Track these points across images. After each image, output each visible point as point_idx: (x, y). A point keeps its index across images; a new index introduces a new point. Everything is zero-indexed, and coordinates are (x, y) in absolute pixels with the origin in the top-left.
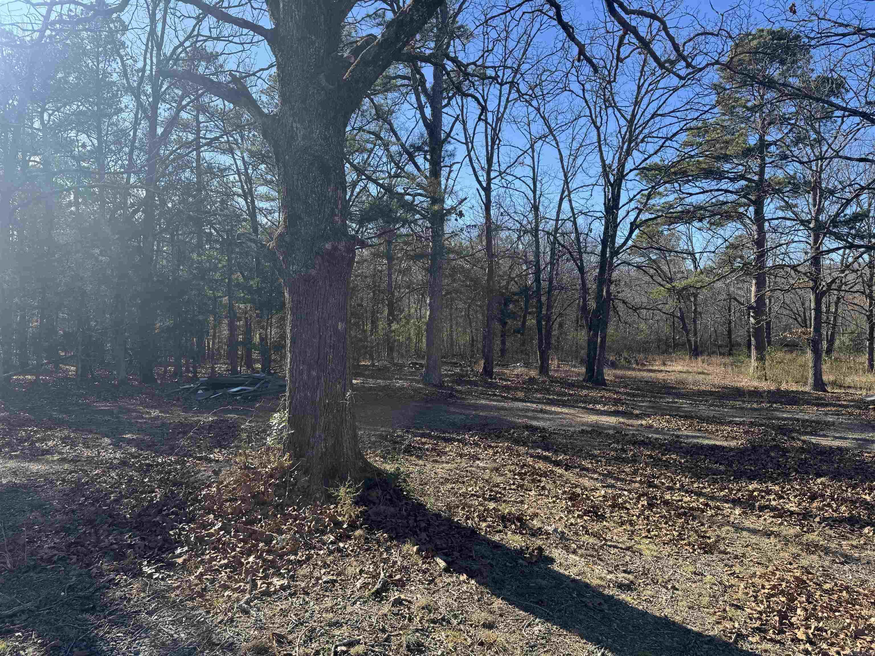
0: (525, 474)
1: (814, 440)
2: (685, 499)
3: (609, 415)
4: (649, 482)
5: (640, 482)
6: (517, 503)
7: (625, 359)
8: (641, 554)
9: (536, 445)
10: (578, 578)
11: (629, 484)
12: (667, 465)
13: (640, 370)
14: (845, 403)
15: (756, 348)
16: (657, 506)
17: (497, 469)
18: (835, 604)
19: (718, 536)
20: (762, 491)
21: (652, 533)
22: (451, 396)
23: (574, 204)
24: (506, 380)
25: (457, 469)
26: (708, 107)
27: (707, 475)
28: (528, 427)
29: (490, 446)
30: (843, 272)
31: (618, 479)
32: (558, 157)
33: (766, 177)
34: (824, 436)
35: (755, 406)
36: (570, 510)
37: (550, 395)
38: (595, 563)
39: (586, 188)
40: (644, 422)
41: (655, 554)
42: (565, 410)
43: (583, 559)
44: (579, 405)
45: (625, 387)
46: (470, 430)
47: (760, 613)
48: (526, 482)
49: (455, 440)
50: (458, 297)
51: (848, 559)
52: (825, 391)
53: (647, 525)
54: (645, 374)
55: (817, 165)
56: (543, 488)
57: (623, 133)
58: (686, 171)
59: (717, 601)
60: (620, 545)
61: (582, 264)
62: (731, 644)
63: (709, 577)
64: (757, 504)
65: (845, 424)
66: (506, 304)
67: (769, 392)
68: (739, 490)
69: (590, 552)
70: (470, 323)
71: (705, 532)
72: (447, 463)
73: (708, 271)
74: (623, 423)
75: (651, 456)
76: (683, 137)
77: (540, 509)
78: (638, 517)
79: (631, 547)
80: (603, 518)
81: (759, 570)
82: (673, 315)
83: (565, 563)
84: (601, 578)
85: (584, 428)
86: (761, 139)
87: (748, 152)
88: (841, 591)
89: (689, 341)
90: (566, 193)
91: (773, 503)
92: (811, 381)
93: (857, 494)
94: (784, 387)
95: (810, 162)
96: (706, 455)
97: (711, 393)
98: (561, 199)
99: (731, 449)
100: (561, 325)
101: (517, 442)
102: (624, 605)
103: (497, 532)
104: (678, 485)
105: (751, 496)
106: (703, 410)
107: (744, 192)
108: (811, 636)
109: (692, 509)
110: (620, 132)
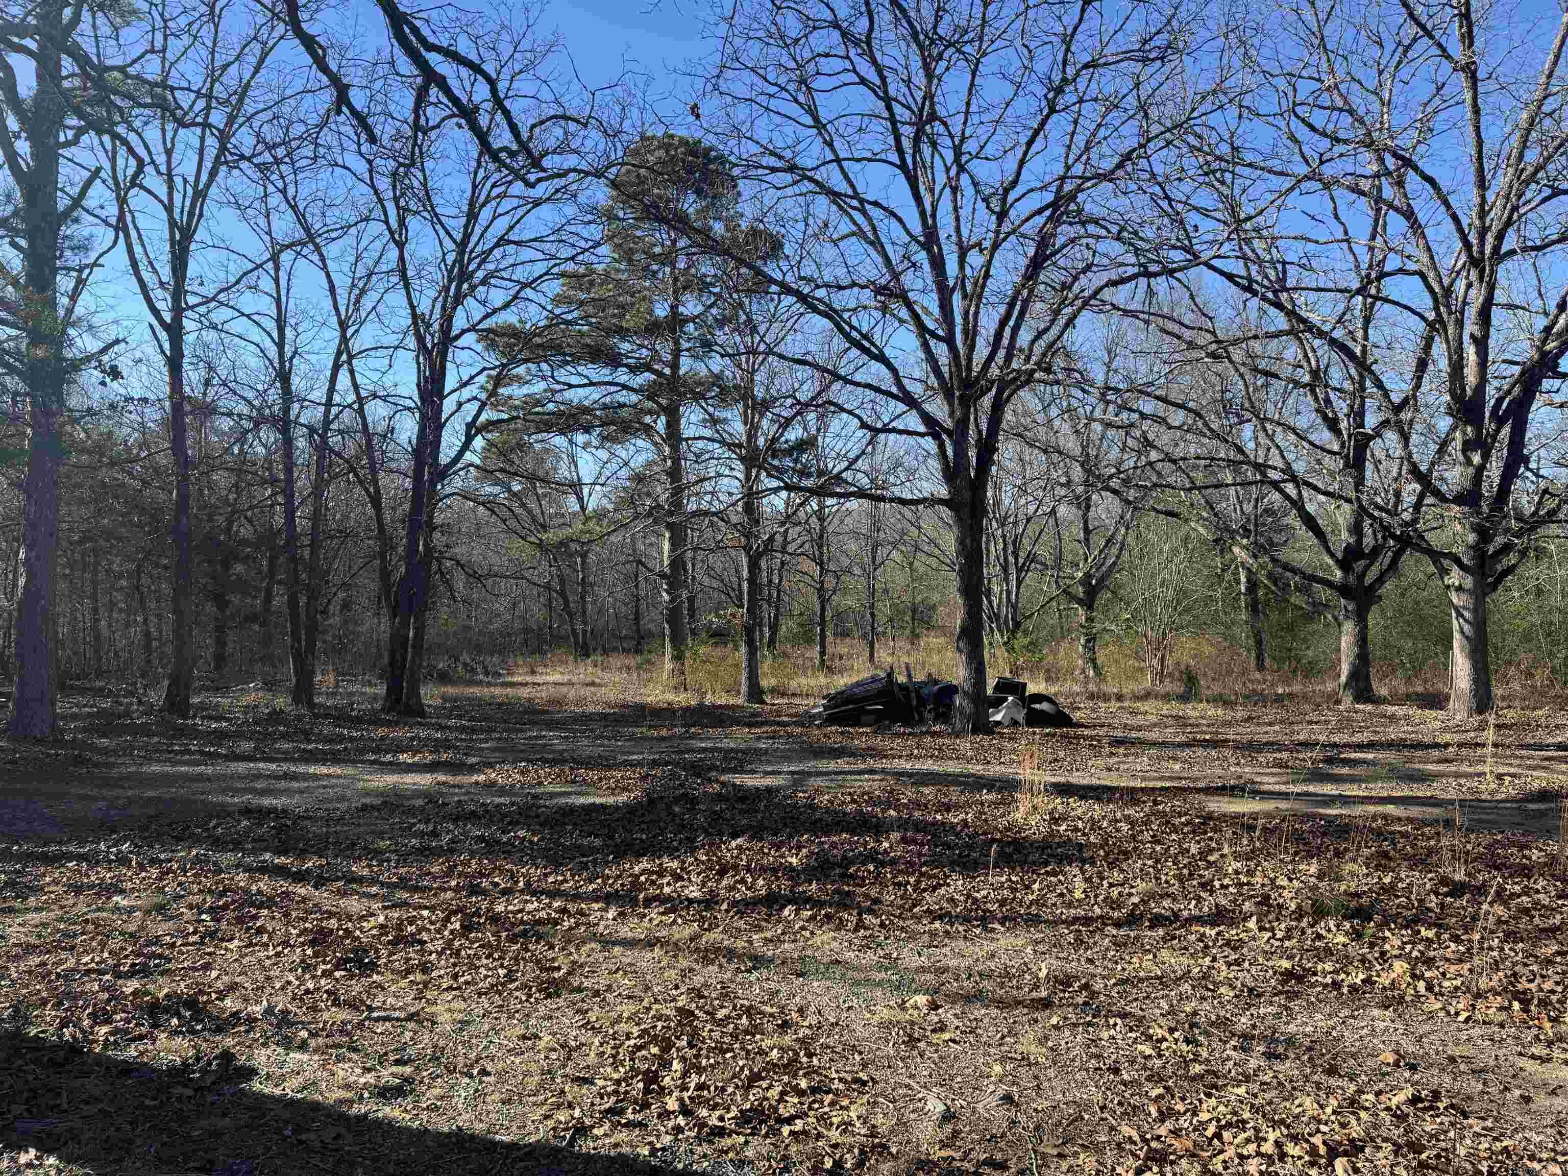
0: (225, 907)
1: (738, 779)
2: (530, 907)
3: (421, 772)
4: (471, 885)
5: (457, 889)
6: (196, 969)
7: (465, 665)
8: (434, 1023)
9: (262, 844)
10: (299, 1096)
11: (435, 895)
12: (509, 849)
13: (489, 684)
14: (786, 719)
15: (672, 640)
16: (479, 927)
17: (160, 908)
18: (727, 1040)
19: (574, 962)
20: (653, 872)
21: (462, 980)
22: (79, 761)
23: (359, 379)
24: (218, 719)
25: (60, 920)
26: (590, 244)
27: (572, 859)
28: (247, 811)
29: (153, 861)
30: (782, 524)
31: (416, 889)
32: (327, 286)
33: (682, 372)
34: (753, 772)
35: (664, 733)
36: (309, 965)
37: (309, 741)
38: (340, 1059)
39: (380, 353)
40: (482, 778)
41: (460, 1016)
42: (336, 770)
43: (316, 1057)
44: (367, 757)
45: (460, 717)
46: (114, 831)
47: (618, 1082)
48: (224, 925)
49: (70, 857)
50: (112, 546)
51: (758, 961)
52: (763, 702)
53: (455, 965)
54: (497, 691)
55: (747, 361)
56: (260, 931)
57: (450, 261)
58: (560, 346)
59: (553, 1079)
60: (397, 1014)
61: (377, 491)
62: (562, 1149)
63: (547, 1039)
64: (641, 896)
65: (782, 751)
66: (226, 565)
67: (687, 709)
68: (619, 877)
69: (338, 1039)
70: (142, 601)
71: (553, 960)
72: (38, 910)
73: (600, 515)
74: (444, 783)
75: (481, 839)
76: (554, 287)
77: (245, 973)
78: (440, 954)
79: (417, 1013)
80: (373, 967)
81: (627, 1009)
82: (548, 587)
83: (279, 1072)
84: (347, 1087)
85: (368, 801)
86: (674, 308)
87: (653, 328)
88: (739, 1017)
89: (574, 631)
90: (344, 357)
91: (667, 890)
92: (744, 688)
93: (783, 856)
94: (709, 699)
95: (739, 354)
96: (575, 824)
97: (604, 717)
98: (336, 368)
99: (617, 808)
100: (346, 606)
101: (218, 844)
102: (386, 1127)
103: (133, 1040)
104: (521, 884)
105: (636, 885)
106: (586, 747)
107: (650, 392)
108: (687, 1101)
109: (539, 922)
110: (444, 260)
